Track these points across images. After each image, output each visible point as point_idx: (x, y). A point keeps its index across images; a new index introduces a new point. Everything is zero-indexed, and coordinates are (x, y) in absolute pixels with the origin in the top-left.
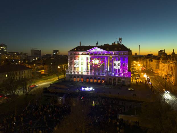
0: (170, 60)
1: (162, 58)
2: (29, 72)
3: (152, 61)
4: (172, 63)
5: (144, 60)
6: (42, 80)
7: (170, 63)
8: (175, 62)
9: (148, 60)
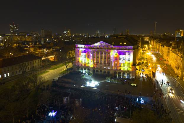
0: (179, 52)
1: (172, 47)
2: (40, 61)
3: (164, 47)
4: (180, 55)
5: (157, 43)
6: (51, 70)
7: (178, 55)
8: (182, 56)
9: (161, 44)
